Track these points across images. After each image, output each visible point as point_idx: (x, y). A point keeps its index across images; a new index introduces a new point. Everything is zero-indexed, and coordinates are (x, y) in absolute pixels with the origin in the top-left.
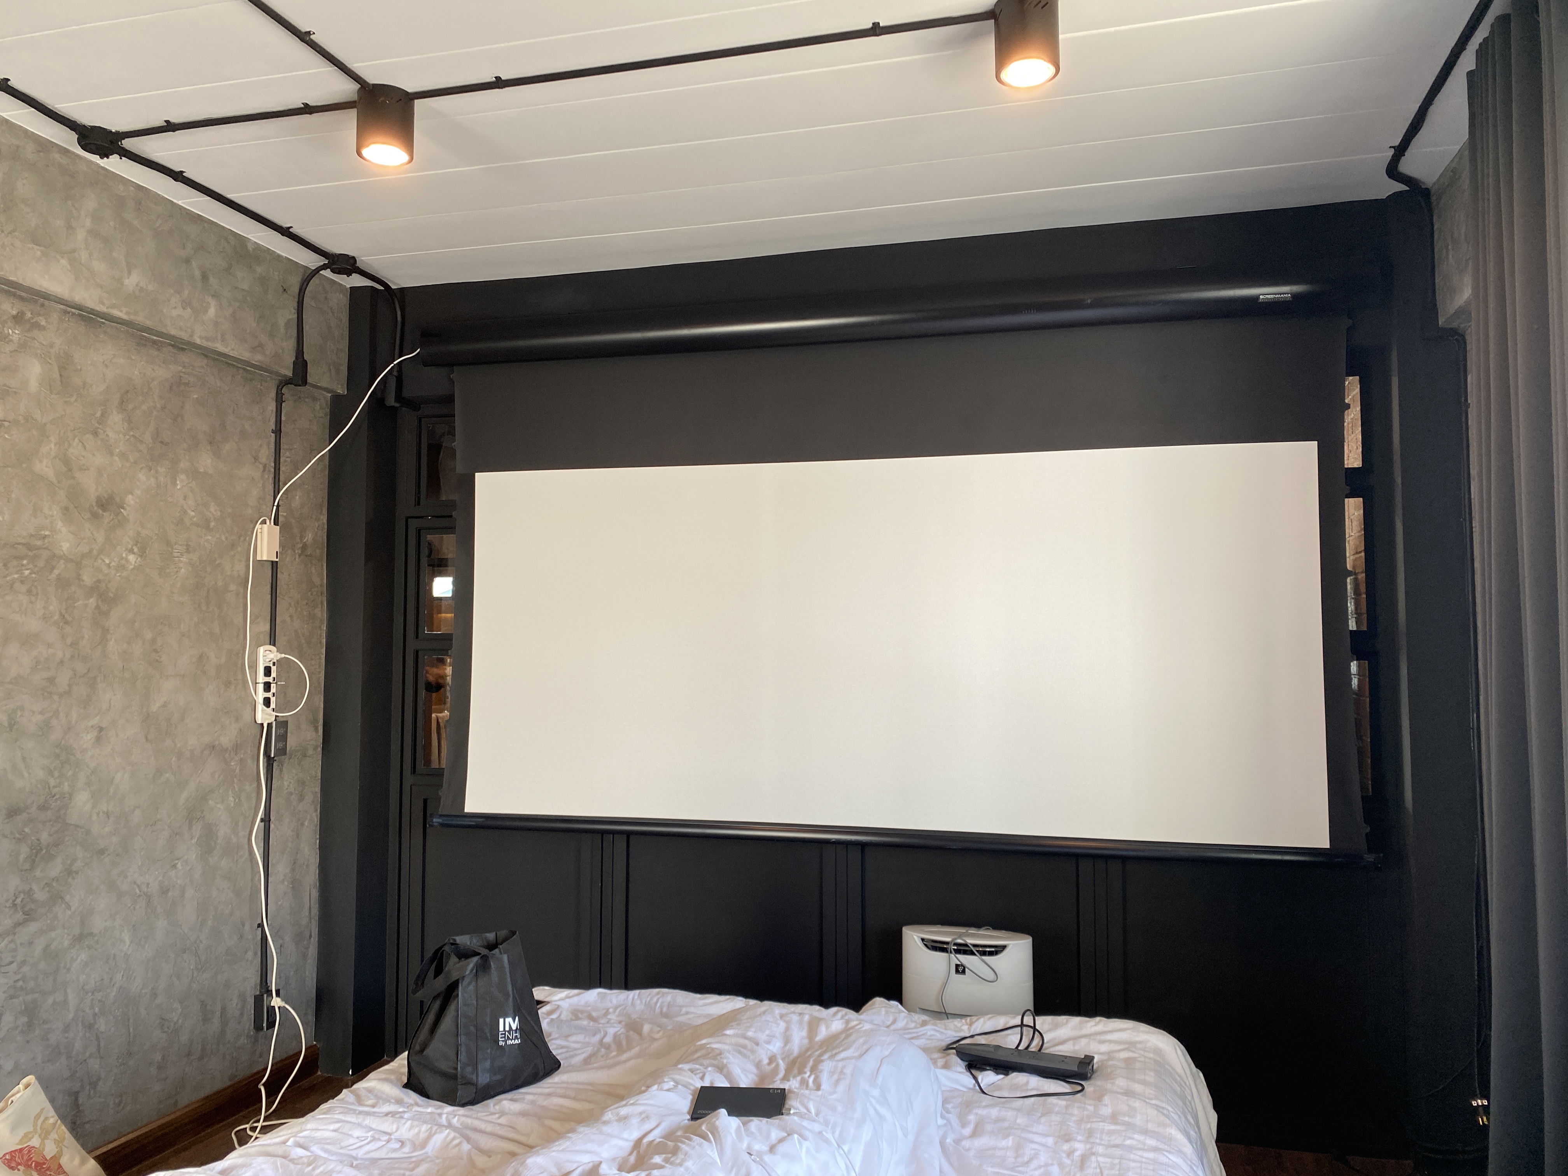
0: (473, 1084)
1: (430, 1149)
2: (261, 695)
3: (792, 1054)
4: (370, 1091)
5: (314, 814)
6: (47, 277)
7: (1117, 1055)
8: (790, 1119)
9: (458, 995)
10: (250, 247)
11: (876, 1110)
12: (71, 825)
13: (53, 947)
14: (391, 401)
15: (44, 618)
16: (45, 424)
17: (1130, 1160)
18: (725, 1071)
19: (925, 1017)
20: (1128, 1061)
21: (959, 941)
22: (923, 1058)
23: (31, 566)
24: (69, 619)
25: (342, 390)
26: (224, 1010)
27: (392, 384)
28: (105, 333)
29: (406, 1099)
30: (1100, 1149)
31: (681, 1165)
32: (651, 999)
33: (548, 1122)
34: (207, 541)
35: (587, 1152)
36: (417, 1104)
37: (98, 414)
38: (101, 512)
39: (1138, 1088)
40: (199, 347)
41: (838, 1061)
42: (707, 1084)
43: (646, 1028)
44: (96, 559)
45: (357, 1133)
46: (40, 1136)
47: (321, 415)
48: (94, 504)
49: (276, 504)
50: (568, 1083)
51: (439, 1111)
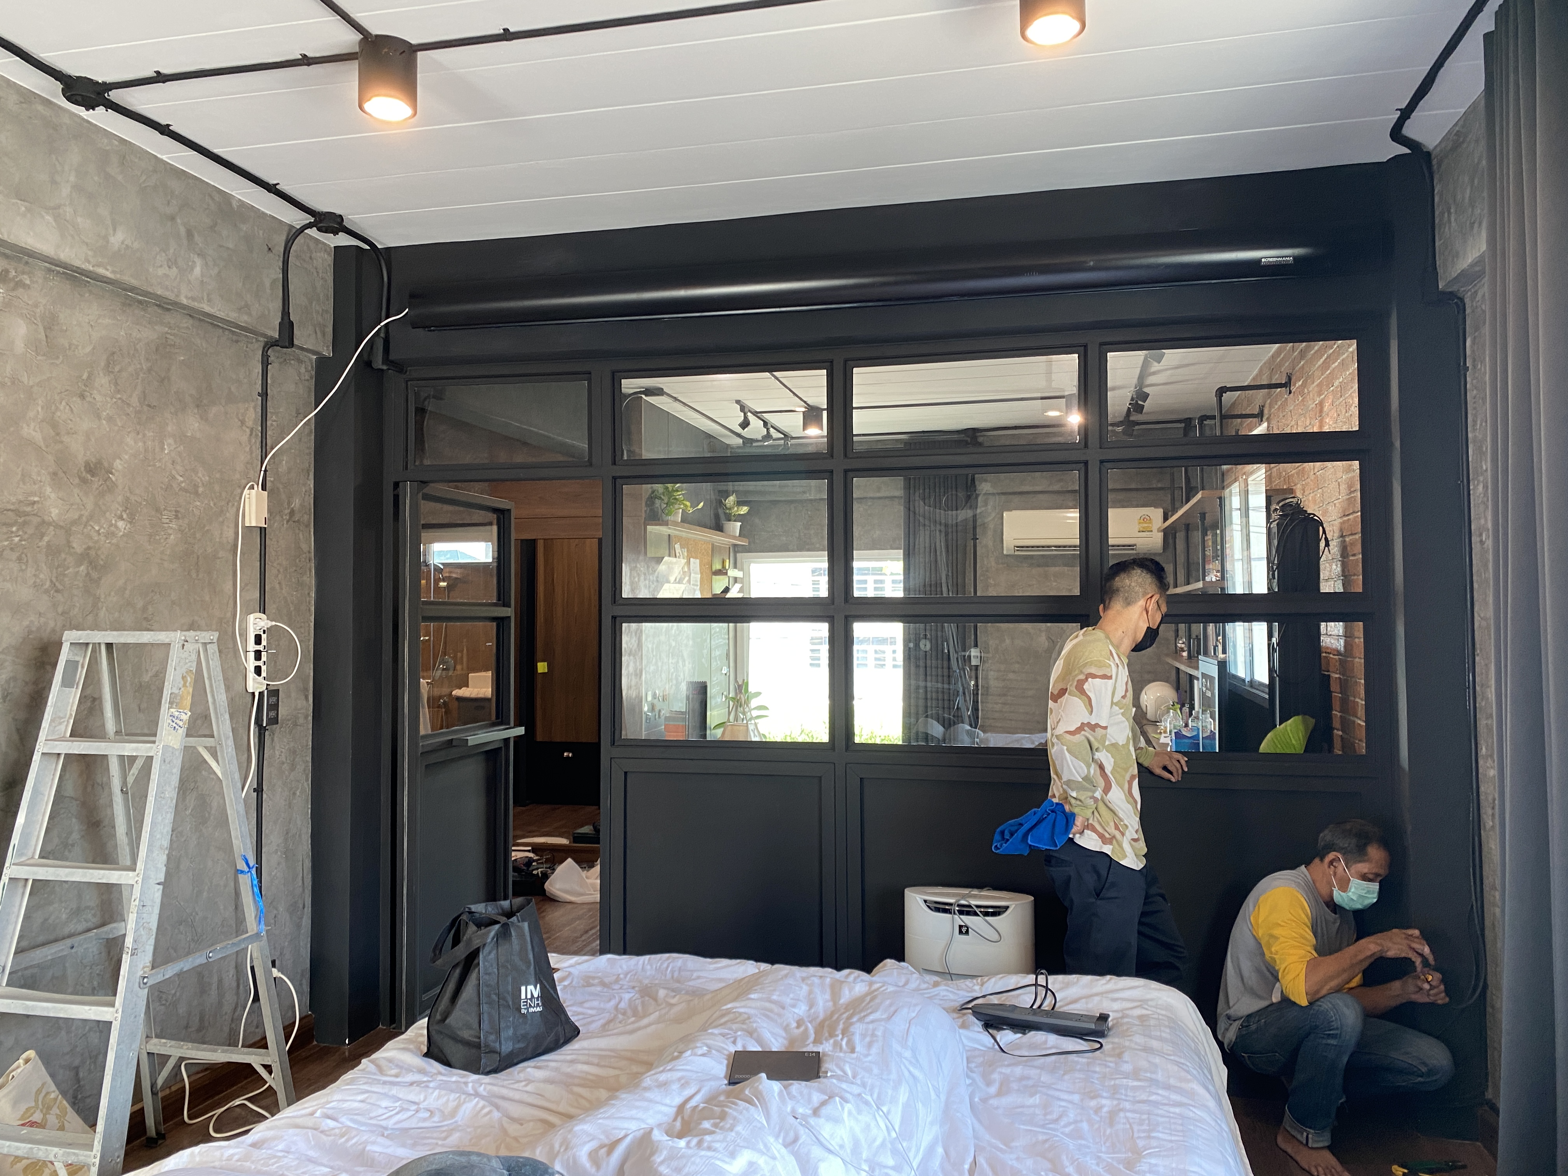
0: (497, 1053)
1: (459, 1117)
2: (251, 663)
3: (818, 1017)
4: (390, 1060)
5: (305, 784)
6: (31, 233)
7: (1130, 1012)
8: (828, 1082)
9: (479, 964)
10: (235, 204)
11: (910, 1072)
12: (66, 797)
13: (50, 921)
14: (378, 363)
15: (35, 585)
16: (32, 387)
17: (1157, 1115)
18: (755, 1035)
19: (936, 978)
20: (1141, 1018)
21: (963, 902)
22: (947, 1020)
23: (21, 533)
24: (60, 587)
25: (328, 352)
26: (220, 981)
27: (380, 345)
28: (90, 292)
29: (428, 1068)
30: (1127, 1105)
31: (731, 1129)
32: (662, 964)
33: (577, 1089)
34: (196, 507)
35: (632, 1118)
36: (440, 1073)
37: (85, 376)
38: (89, 477)
39: (1155, 1044)
40: (184, 307)
41: (868, 1023)
42: (740, 1049)
43: (662, 993)
44: (85, 526)
45: (384, 1103)
46: (42, 1111)
47: (307, 377)
48: (83, 469)
49: (263, 469)
50: (589, 1050)
51: (463, 1080)
